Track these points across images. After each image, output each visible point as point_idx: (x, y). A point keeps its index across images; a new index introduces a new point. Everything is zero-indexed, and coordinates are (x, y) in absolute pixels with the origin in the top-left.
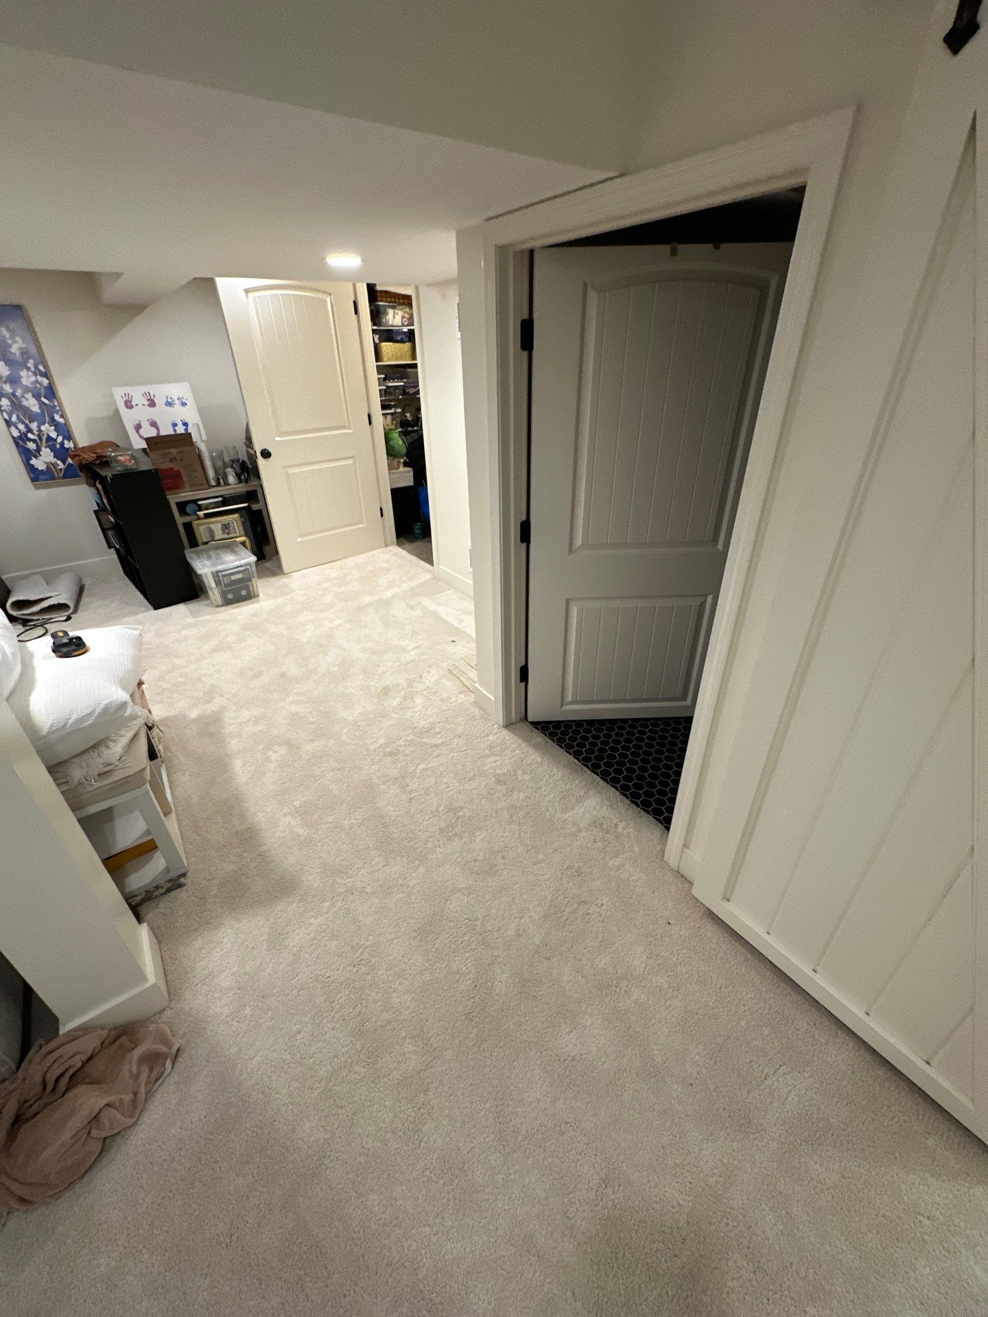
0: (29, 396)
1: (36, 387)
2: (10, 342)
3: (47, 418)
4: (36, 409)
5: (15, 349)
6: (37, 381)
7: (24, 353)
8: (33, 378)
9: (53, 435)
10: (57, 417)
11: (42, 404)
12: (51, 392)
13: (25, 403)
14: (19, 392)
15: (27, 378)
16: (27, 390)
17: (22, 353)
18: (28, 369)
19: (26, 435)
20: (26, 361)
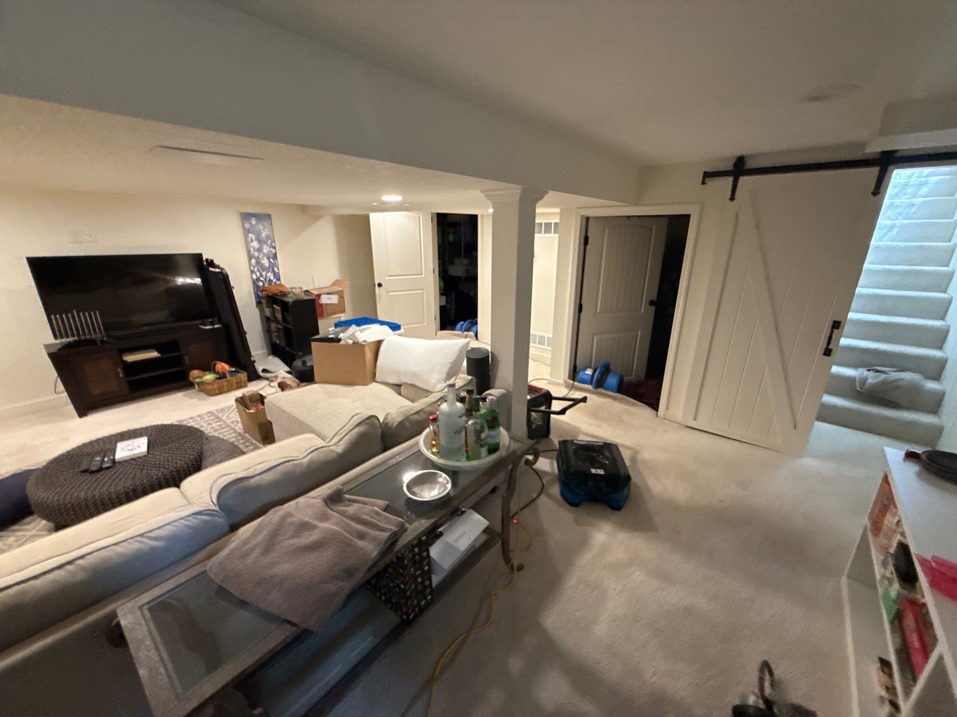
0: (265, 258)
1: (269, 254)
2: (262, 231)
3: (271, 270)
4: (267, 265)
5: (263, 235)
6: (270, 251)
7: (268, 237)
8: (269, 250)
9: (272, 278)
10: (276, 269)
11: (270, 262)
12: (275, 256)
13: (262, 262)
14: (261, 256)
15: (266, 249)
16: (265, 255)
17: (266, 238)
18: (268, 245)
19: (259, 278)
20: (267, 241)
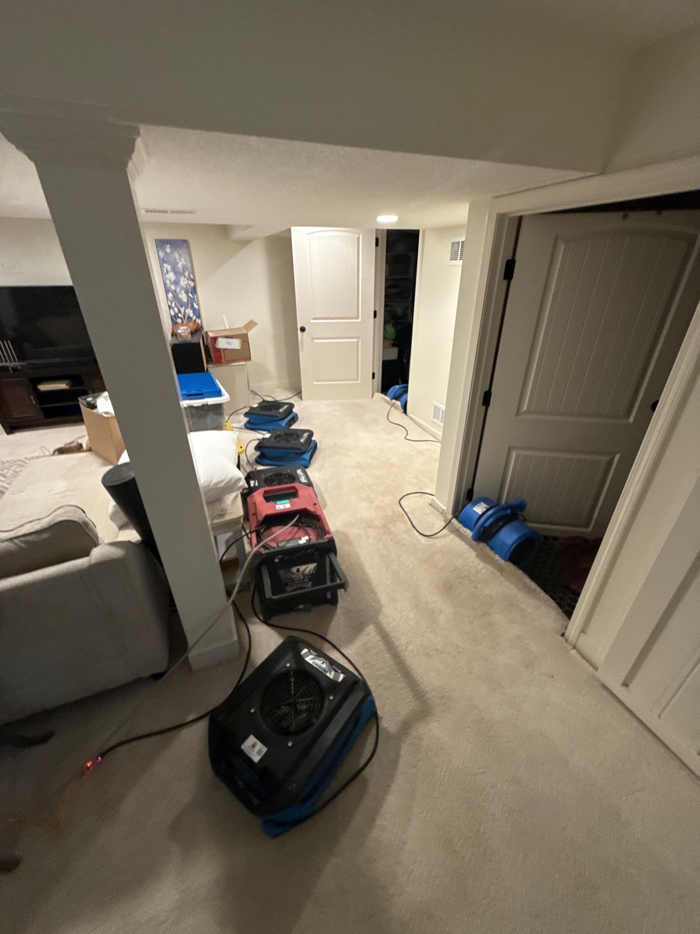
0: (183, 292)
1: (187, 287)
2: (178, 261)
3: (190, 305)
4: (185, 299)
5: (180, 265)
6: (188, 284)
7: (185, 268)
8: (186, 282)
9: (191, 315)
10: (195, 305)
11: (188, 296)
12: (194, 290)
13: (180, 296)
15: (183, 282)
16: (182, 288)
17: (183, 268)
18: (185, 276)
20: (184, 272)
